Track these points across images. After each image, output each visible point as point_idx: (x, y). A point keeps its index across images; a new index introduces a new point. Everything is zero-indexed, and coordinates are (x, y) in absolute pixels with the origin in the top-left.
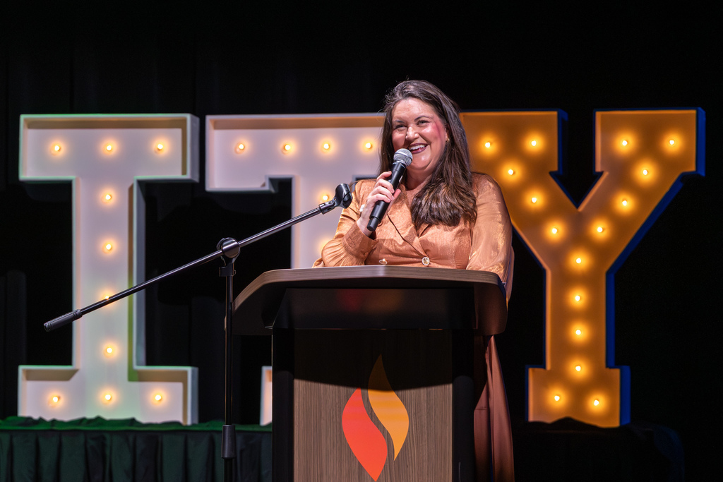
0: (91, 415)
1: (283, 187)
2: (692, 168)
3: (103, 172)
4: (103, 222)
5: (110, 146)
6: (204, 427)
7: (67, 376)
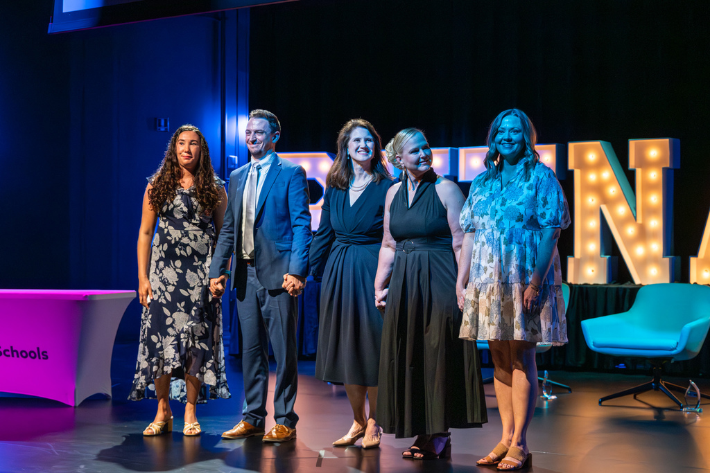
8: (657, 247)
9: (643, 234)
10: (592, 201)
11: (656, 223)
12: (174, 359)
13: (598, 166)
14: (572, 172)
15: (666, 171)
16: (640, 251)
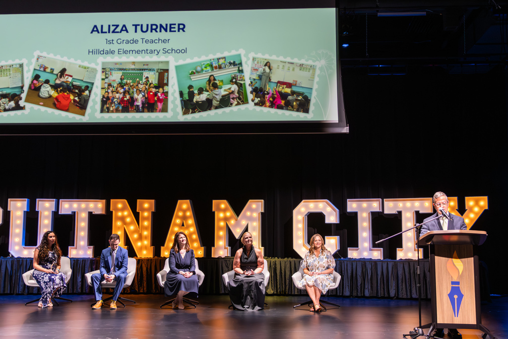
0: (362, 258)
1: (400, 213)
2: (487, 208)
3: (363, 210)
4: (363, 220)
5: (365, 205)
6: (386, 260)
7: (357, 250)
8: (147, 242)
9: (141, 238)
10: (119, 223)
11: (147, 233)
12: (60, 283)
13: (123, 210)
14: (112, 212)
15: (153, 214)
16: (139, 244)
